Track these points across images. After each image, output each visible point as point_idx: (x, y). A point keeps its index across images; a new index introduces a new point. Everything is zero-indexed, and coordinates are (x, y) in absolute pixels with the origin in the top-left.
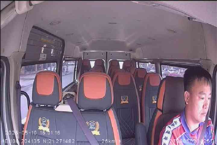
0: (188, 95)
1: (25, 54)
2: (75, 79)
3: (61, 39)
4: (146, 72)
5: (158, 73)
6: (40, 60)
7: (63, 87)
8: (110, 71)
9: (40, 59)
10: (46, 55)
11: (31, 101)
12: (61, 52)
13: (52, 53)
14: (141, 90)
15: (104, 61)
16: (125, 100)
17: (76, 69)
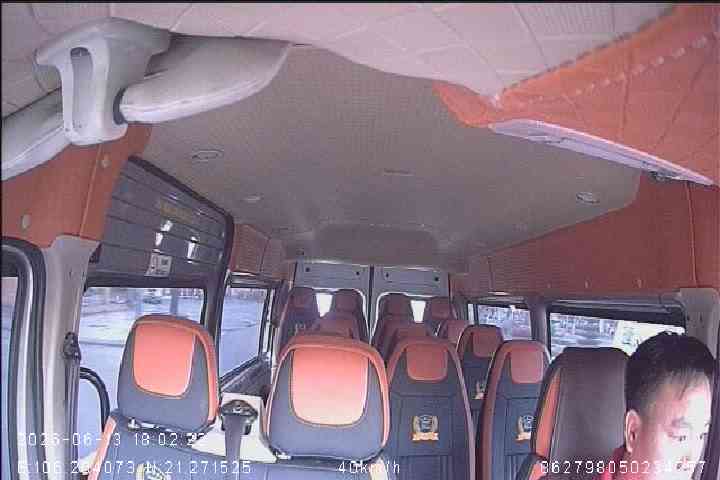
0: (634, 425)
1: (100, 246)
2: (265, 350)
3: (222, 212)
4: (502, 338)
5: (538, 340)
6: (147, 274)
7: (222, 374)
8: (382, 330)
9: (150, 272)
10: (169, 259)
11: (113, 406)
12: (221, 256)
13: (189, 256)
14: (480, 396)
15: (364, 297)
16: (426, 431)
17: (269, 317)
